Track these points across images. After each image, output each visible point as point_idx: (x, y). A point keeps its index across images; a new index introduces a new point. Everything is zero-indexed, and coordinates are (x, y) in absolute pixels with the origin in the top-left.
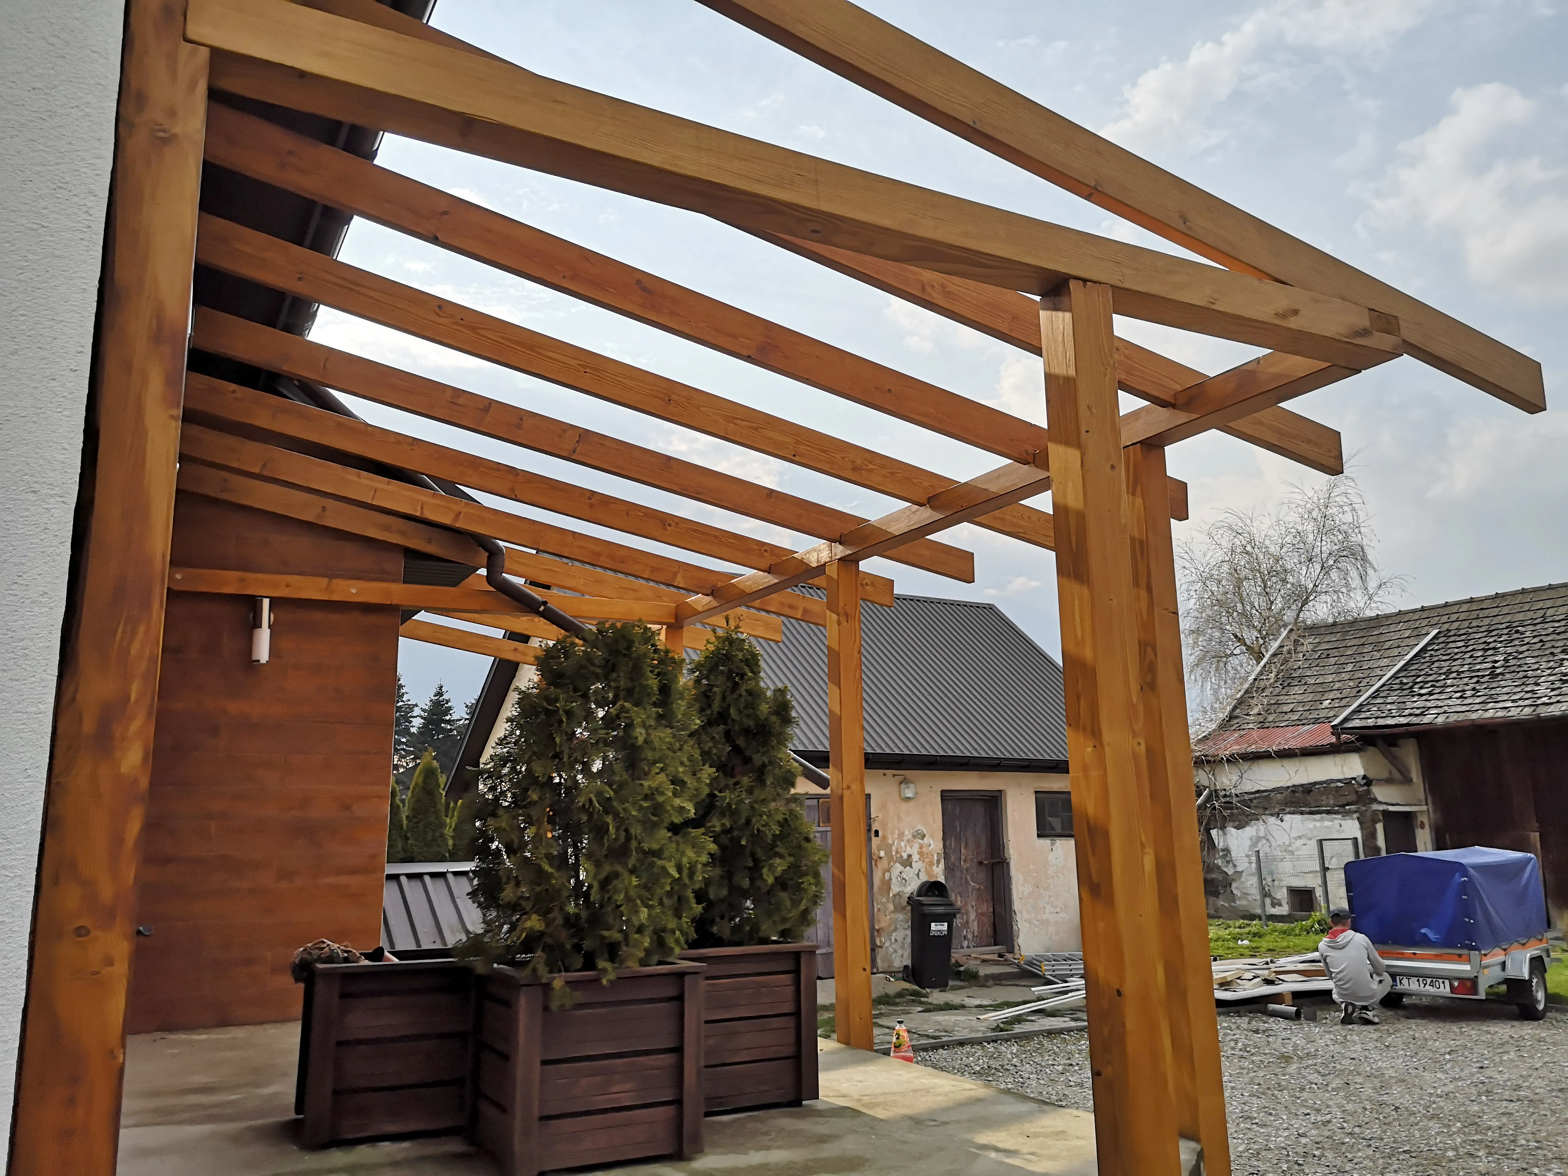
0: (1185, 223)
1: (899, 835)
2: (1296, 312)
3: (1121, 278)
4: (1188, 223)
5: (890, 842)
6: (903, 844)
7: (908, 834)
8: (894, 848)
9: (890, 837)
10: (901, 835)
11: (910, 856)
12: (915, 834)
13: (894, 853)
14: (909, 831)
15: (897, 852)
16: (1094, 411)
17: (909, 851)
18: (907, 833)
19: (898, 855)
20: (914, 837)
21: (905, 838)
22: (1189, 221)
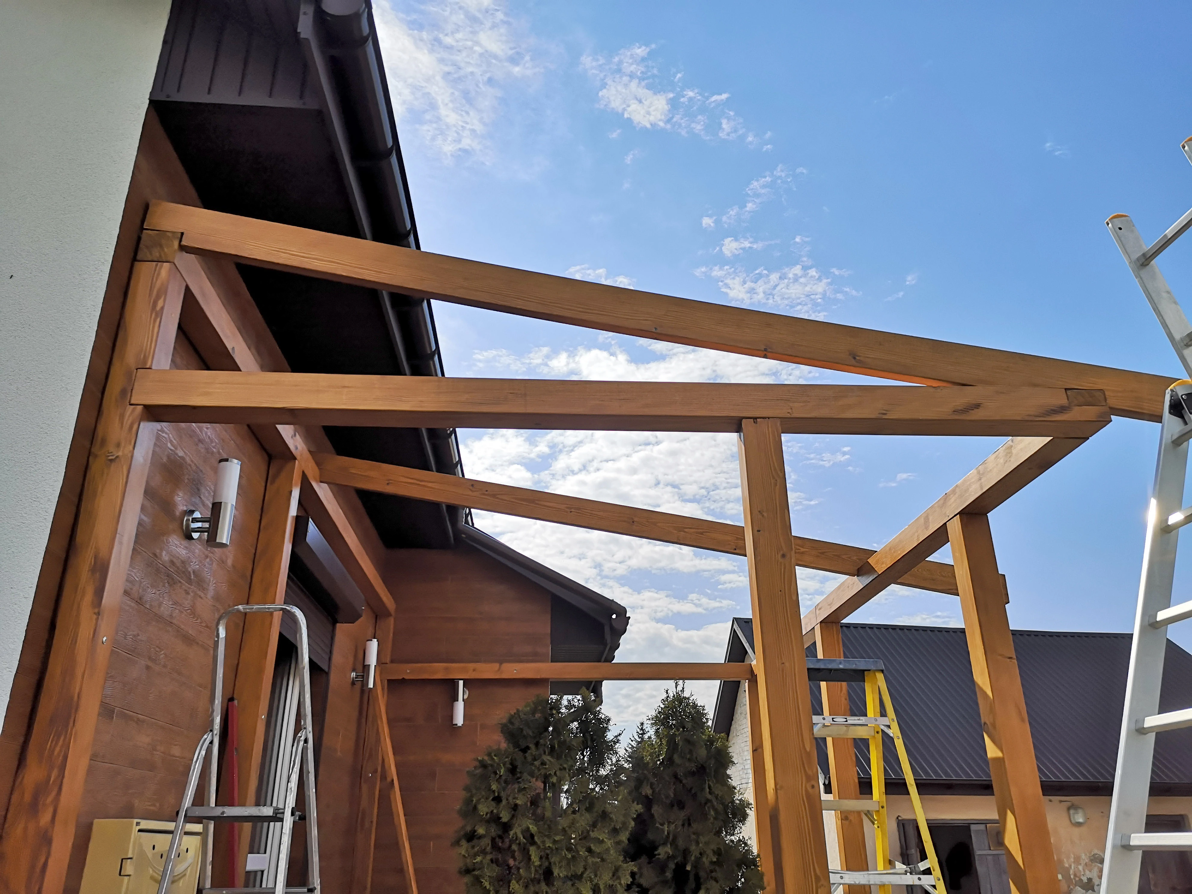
0: (855, 358)
1: (1074, 858)
2: (977, 406)
3: (790, 411)
4: (857, 358)
5: (1067, 865)
6: (1081, 868)
7: (1085, 858)
8: (1071, 872)
9: (1065, 860)
10: (1077, 860)
11: (1090, 880)
12: (1092, 858)
13: (1072, 877)
14: (1086, 855)
15: (1075, 875)
16: (765, 514)
17: (1089, 874)
18: (1083, 856)
19: (1077, 879)
20: (1091, 860)
21: (1083, 862)
22: (859, 356)
